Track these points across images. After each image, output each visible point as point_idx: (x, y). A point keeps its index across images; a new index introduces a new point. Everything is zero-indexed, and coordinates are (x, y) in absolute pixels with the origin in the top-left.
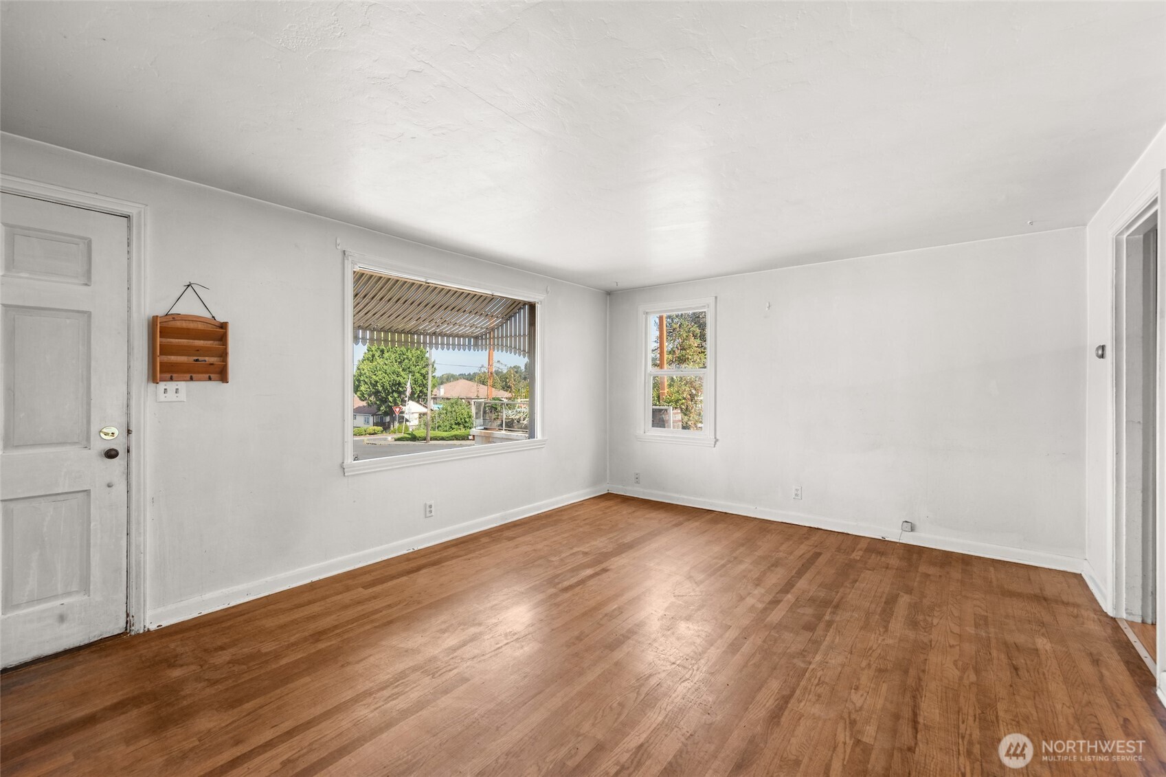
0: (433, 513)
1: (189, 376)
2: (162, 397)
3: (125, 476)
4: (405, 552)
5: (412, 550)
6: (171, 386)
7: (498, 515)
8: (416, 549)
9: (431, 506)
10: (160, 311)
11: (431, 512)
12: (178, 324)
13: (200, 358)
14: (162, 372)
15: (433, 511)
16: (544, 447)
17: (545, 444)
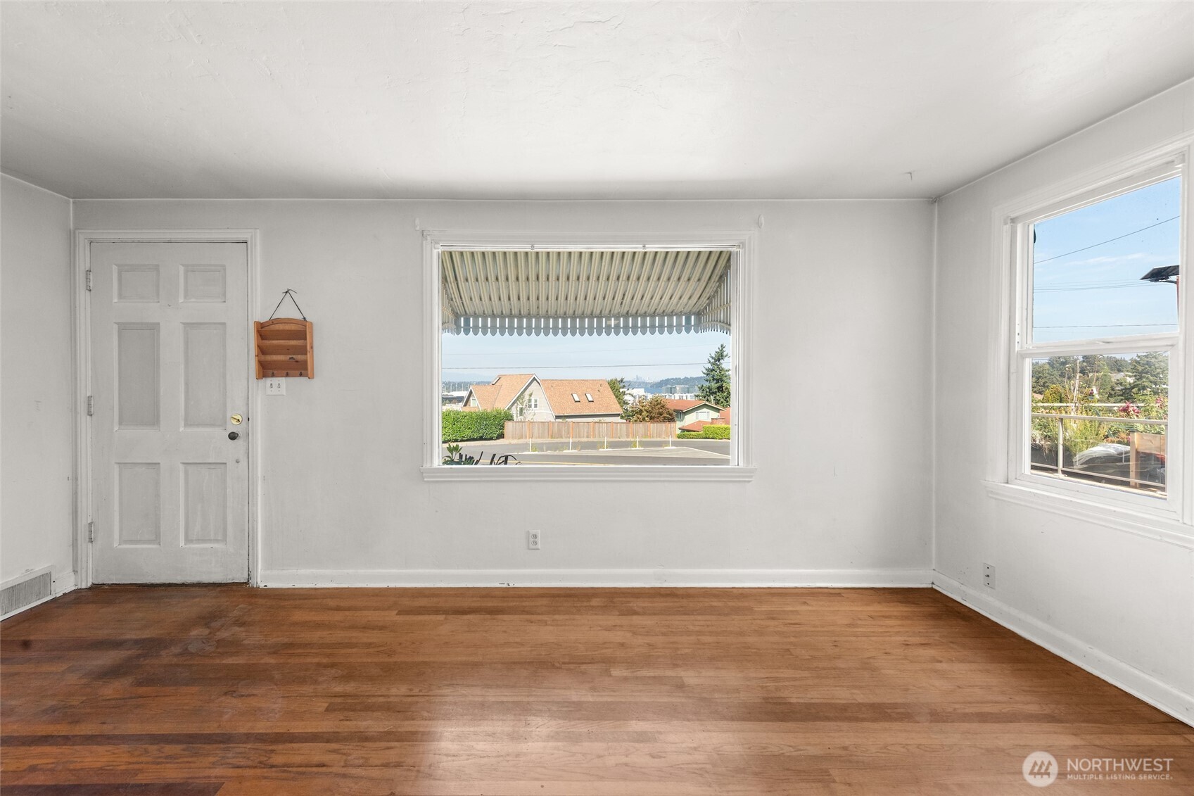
0: (539, 546)
1: (285, 372)
2: (269, 391)
3: (246, 455)
4: (497, 585)
5: (505, 586)
6: (275, 381)
7: (650, 571)
8: (511, 585)
10: (264, 318)
11: (536, 543)
12: (277, 327)
13: (294, 356)
14: (266, 369)
15: (539, 543)
16: (749, 482)
17: (751, 477)
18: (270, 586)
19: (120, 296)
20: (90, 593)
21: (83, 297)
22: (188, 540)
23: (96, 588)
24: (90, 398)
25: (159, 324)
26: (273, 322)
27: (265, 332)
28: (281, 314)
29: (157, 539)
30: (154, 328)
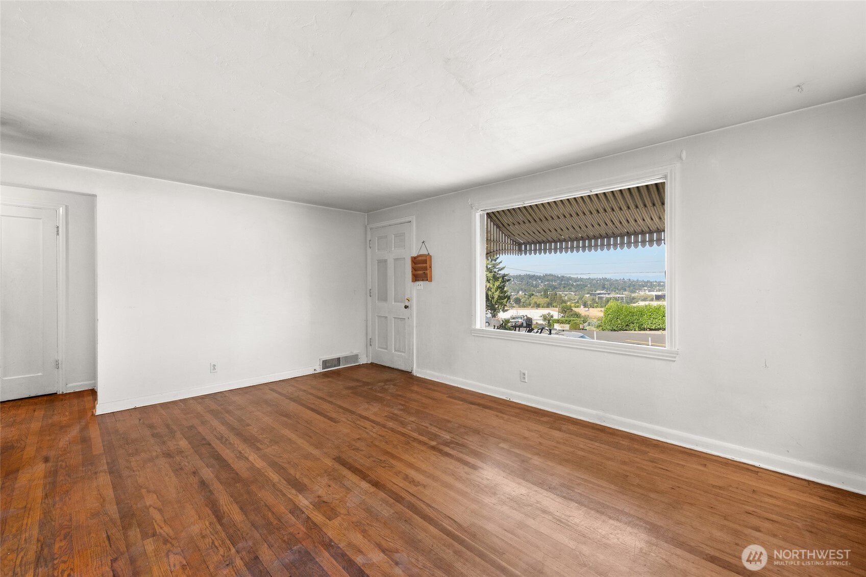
1: (422, 279)
2: (417, 287)
3: (410, 315)
4: (505, 398)
5: (508, 399)
6: (418, 283)
8: (511, 400)
9: (524, 374)
10: (415, 255)
11: (524, 378)
12: (419, 259)
13: (424, 271)
14: (416, 278)
15: (526, 379)
16: (674, 361)
17: (675, 357)
18: (417, 375)
19: (378, 249)
20: (370, 365)
21: (369, 250)
22: (395, 350)
23: (372, 364)
24: (370, 290)
25: (387, 260)
26: (418, 256)
27: (415, 260)
28: (421, 253)
29: (386, 349)
30: (386, 261)
